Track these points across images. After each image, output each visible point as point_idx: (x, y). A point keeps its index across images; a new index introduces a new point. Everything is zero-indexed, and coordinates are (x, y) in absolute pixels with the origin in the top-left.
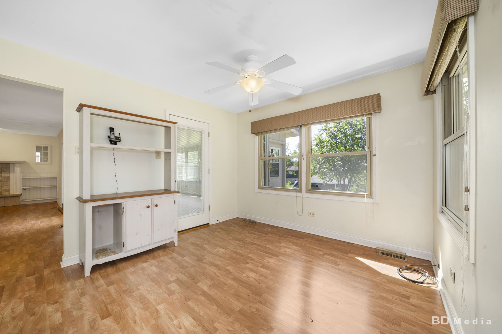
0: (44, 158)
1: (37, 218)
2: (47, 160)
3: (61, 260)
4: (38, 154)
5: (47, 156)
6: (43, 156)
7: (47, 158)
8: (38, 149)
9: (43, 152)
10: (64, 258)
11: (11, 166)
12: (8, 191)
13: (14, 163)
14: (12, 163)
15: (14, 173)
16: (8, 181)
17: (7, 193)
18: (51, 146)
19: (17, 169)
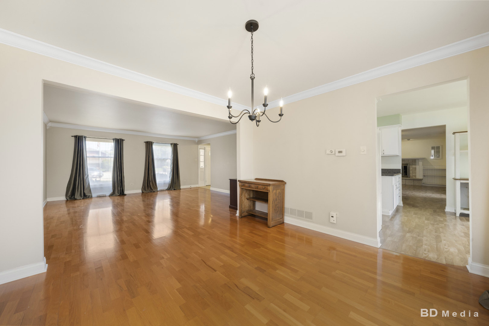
0: (437, 155)
1: (433, 193)
2: (439, 156)
3: (445, 209)
4: (433, 152)
5: (440, 153)
6: (436, 153)
7: (439, 155)
8: (433, 148)
9: (436, 151)
10: (446, 208)
11: (417, 161)
12: (415, 176)
13: (418, 159)
14: (417, 159)
15: (418, 165)
16: (416, 170)
17: (415, 177)
18: (442, 146)
19: (421, 163)
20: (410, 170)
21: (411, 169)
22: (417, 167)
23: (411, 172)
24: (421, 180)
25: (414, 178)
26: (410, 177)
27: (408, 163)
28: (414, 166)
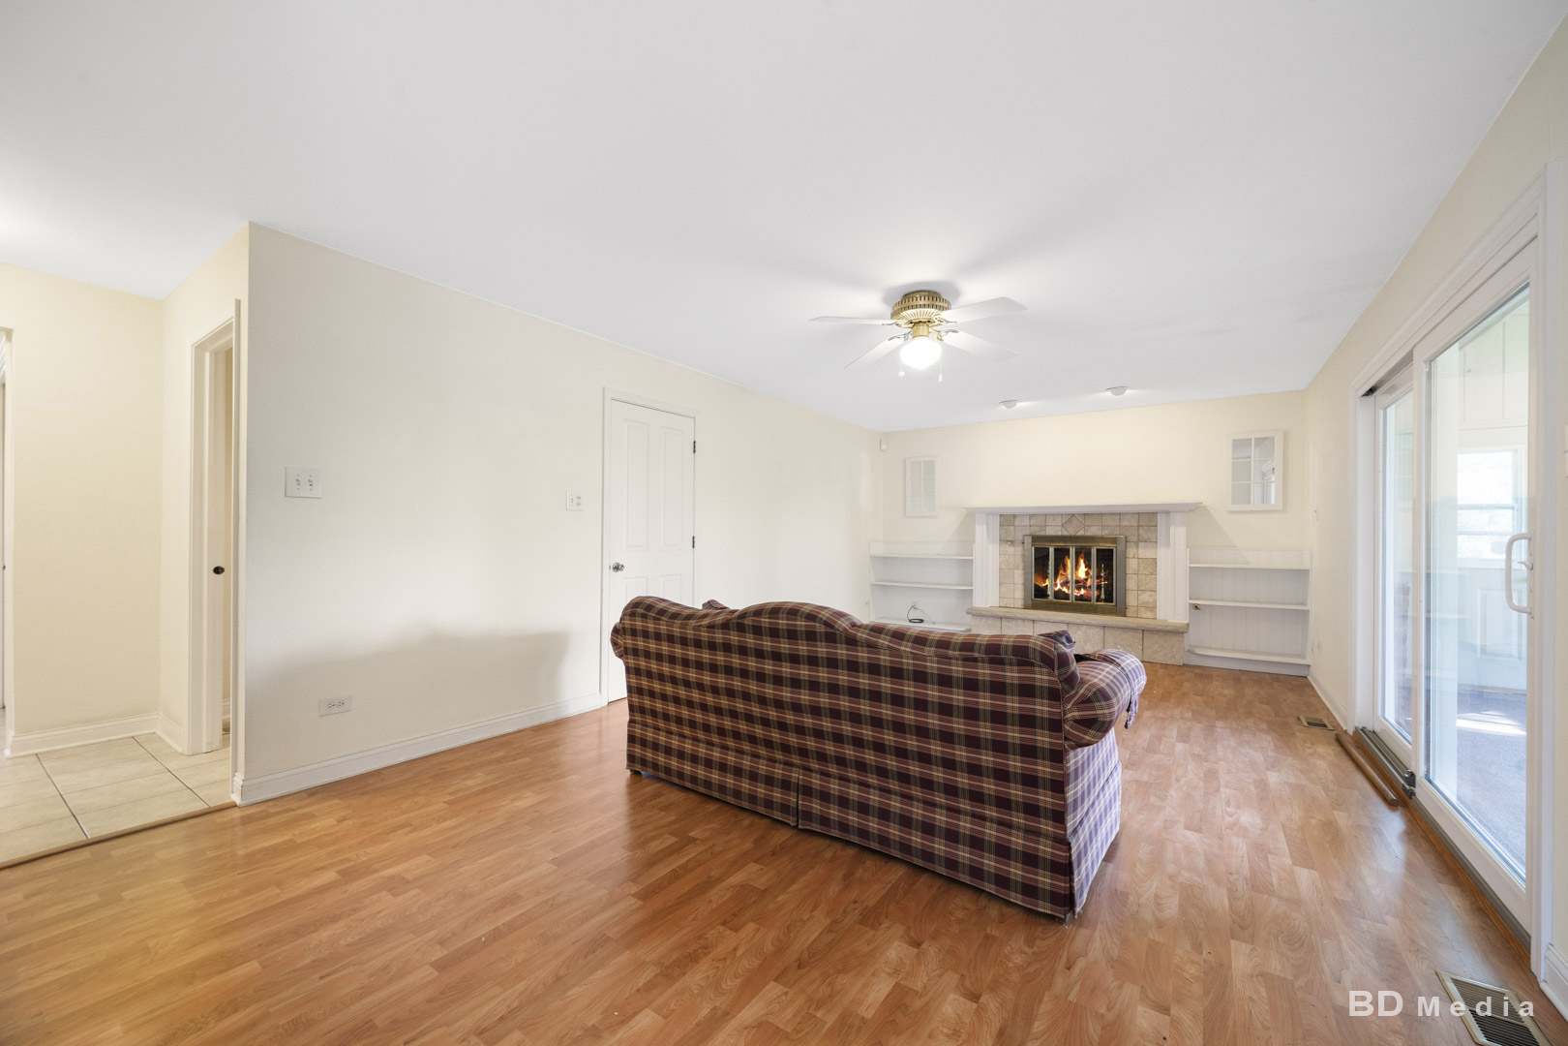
11: (1161, 520)
12: (1153, 608)
13: (1168, 511)
14: (1162, 512)
15: (1168, 545)
16: (1154, 573)
17: (1149, 614)
18: (1286, 434)
19: (1178, 533)
20: (1129, 571)
21: (1132, 565)
22: (1163, 555)
23: (1131, 584)
24: (1178, 632)
25: (1145, 619)
26: (1129, 612)
27: (1116, 533)
28: (1144, 552)
